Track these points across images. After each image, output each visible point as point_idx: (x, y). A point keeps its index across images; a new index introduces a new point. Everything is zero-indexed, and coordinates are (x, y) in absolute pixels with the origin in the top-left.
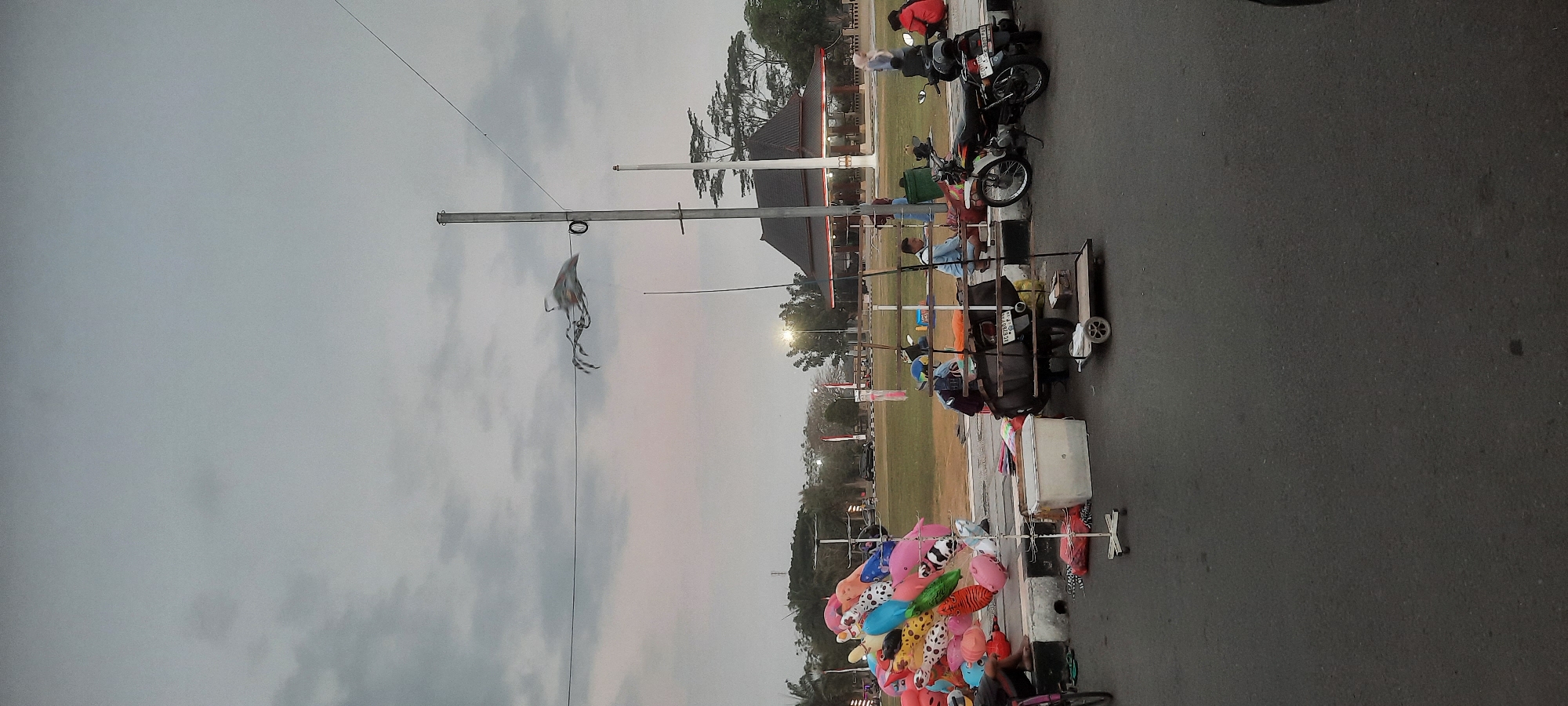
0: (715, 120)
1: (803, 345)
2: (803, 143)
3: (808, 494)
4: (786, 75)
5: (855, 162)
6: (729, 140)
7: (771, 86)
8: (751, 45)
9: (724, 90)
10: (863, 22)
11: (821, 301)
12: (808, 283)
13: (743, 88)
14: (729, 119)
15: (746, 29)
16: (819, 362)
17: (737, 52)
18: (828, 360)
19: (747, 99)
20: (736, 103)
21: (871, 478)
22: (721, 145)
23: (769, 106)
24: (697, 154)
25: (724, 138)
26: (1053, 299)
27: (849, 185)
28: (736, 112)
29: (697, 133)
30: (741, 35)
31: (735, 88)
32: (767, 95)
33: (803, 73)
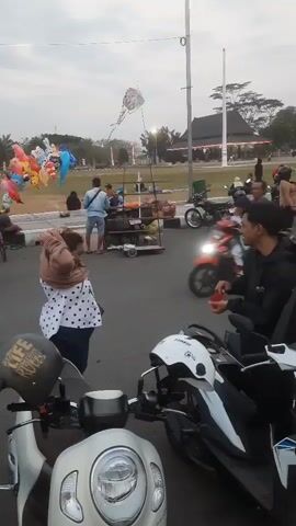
0: (246, 95)
1: (151, 137)
2: (235, 134)
3: (89, 142)
4: (265, 125)
5: (225, 158)
6: (237, 101)
7: (260, 119)
8: (278, 109)
9: (259, 98)
10: (283, 158)
11: (169, 145)
12: (176, 139)
13: (259, 106)
14: (247, 101)
15: (284, 107)
16: (144, 144)
17: (275, 103)
18: (144, 148)
19: (255, 108)
20: (252, 104)
21: (97, 168)
22: (235, 97)
23: (251, 119)
24: (230, 87)
25: (239, 98)
26: (148, 237)
27: (215, 155)
28: (249, 104)
29: (241, 86)
30: (281, 105)
31: (259, 103)
32: (256, 118)
33: (264, 133)
